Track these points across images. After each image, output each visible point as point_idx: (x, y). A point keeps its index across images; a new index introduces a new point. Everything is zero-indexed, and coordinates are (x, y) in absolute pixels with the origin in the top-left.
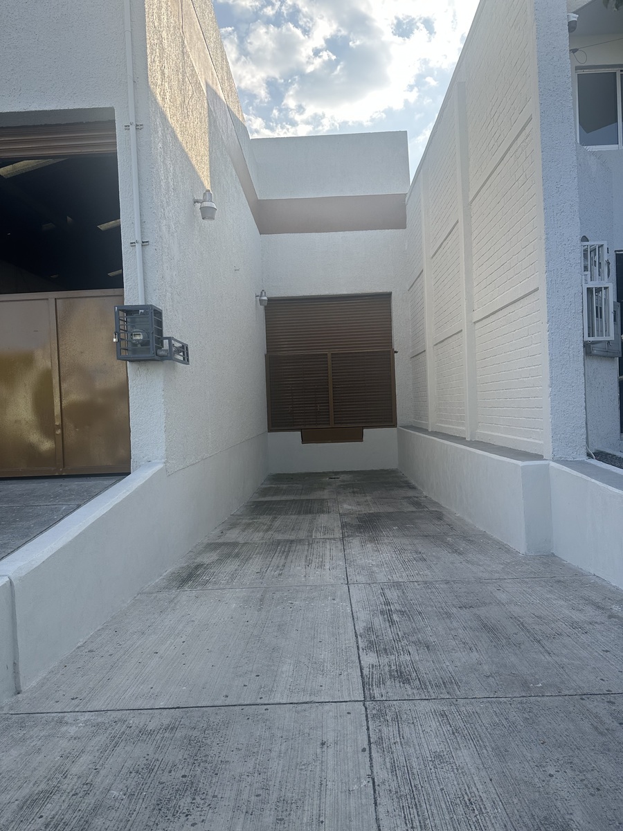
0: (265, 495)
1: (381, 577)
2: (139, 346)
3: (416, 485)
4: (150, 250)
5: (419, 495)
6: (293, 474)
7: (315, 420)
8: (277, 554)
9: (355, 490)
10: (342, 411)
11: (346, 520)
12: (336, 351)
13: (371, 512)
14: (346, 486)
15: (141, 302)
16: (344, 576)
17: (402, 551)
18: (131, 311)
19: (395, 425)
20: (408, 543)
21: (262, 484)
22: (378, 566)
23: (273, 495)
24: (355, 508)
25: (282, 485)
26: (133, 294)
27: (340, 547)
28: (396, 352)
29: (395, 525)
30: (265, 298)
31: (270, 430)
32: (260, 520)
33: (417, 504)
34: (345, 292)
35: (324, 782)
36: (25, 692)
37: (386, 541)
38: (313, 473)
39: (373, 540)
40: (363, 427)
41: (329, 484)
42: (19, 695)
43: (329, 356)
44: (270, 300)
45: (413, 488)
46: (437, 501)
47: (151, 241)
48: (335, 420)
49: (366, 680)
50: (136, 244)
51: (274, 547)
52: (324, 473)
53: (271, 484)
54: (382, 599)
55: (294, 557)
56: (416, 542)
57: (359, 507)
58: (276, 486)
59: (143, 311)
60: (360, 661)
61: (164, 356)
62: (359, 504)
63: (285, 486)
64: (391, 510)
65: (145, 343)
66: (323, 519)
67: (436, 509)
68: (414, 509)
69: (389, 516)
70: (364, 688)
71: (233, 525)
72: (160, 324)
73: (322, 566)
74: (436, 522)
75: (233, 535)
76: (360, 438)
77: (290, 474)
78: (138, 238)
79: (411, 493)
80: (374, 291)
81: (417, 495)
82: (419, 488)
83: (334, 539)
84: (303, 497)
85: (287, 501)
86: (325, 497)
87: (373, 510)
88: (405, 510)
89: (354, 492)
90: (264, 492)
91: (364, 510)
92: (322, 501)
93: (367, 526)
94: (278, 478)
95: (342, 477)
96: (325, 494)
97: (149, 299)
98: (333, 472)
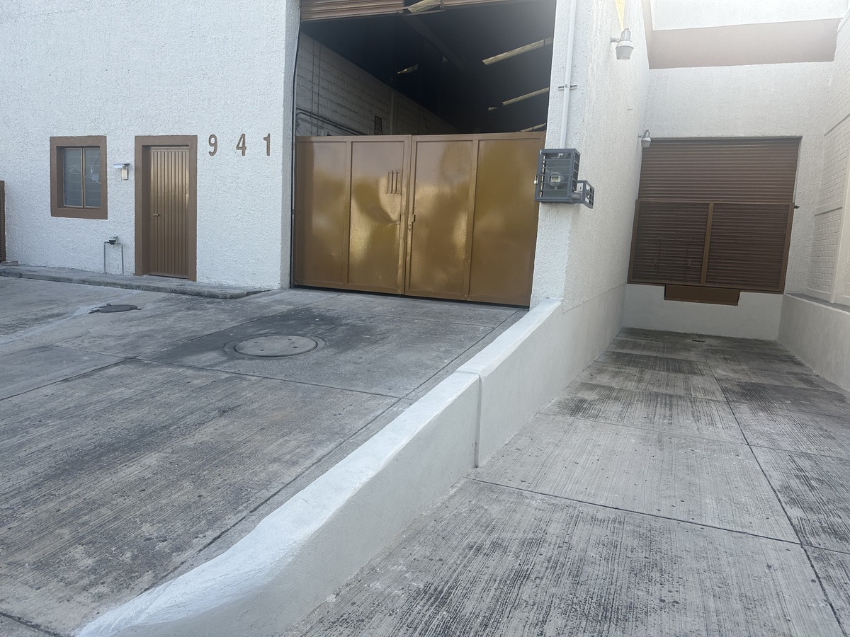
0: (623, 348)
1: (785, 444)
2: (556, 188)
3: (803, 362)
4: (577, 94)
5: (808, 373)
6: (649, 331)
7: (683, 275)
8: (659, 405)
9: (727, 356)
10: (717, 269)
11: (724, 385)
12: (721, 201)
13: (752, 381)
14: (715, 351)
15: (562, 147)
16: (742, 437)
17: (803, 426)
18: (550, 154)
19: (781, 292)
20: (807, 418)
21: (617, 336)
22: (778, 434)
23: (632, 349)
24: (731, 375)
25: (639, 340)
26: (554, 138)
27: (728, 410)
28: (797, 207)
29: (788, 399)
30: (649, 139)
31: (630, 281)
32: (628, 371)
33: (808, 381)
34: (742, 135)
35: (780, 594)
36: (481, 468)
37: (780, 413)
38: (673, 332)
39: (764, 409)
40: (741, 290)
41: (694, 346)
42: (477, 469)
43: (711, 206)
44: (654, 141)
45: (799, 364)
46: (833, 382)
47: (579, 85)
48: (707, 278)
49: (798, 529)
50: (565, 88)
51: (653, 398)
52: (686, 334)
53: (627, 337)
54: (793, 466)
55: (679, 411)
56: (818, 419)
57: (736, 375)
58: (633, 340)
59: (562, 154)
60: (786, 512)
61: (576, 199)
62: (735, 371)
63: (643, 342)
64: (777, 383)
65: (561, 186)
66: (697, 380)
67: (835, 391)
68: (806, 387)
69: (776, 388)
70: (797, 535)
71: (601, 371)
72: (577, 167)
73: (712, 423)
74: (838, 403)
75: (604, 379)
76: (734, 300)
77: (647, 330)
78: (567, 82)
79: (797, 369)
80: (780, 135)
81: (806, 372)
82: (807, 365)
83: (719, 402)
84: (666, 356)
85: (649, 357)
86: (693, 359)
87: (754, 380)
88: (795, 386)
89: (725, 359)
90: (622, 344)
91: (745, 379)
92: (690, 363)
93: (753, 394)
94: (633, 332)
95: (708, 341)
96: (692, 356)
97: (569, 143)
98: (697, 335)
